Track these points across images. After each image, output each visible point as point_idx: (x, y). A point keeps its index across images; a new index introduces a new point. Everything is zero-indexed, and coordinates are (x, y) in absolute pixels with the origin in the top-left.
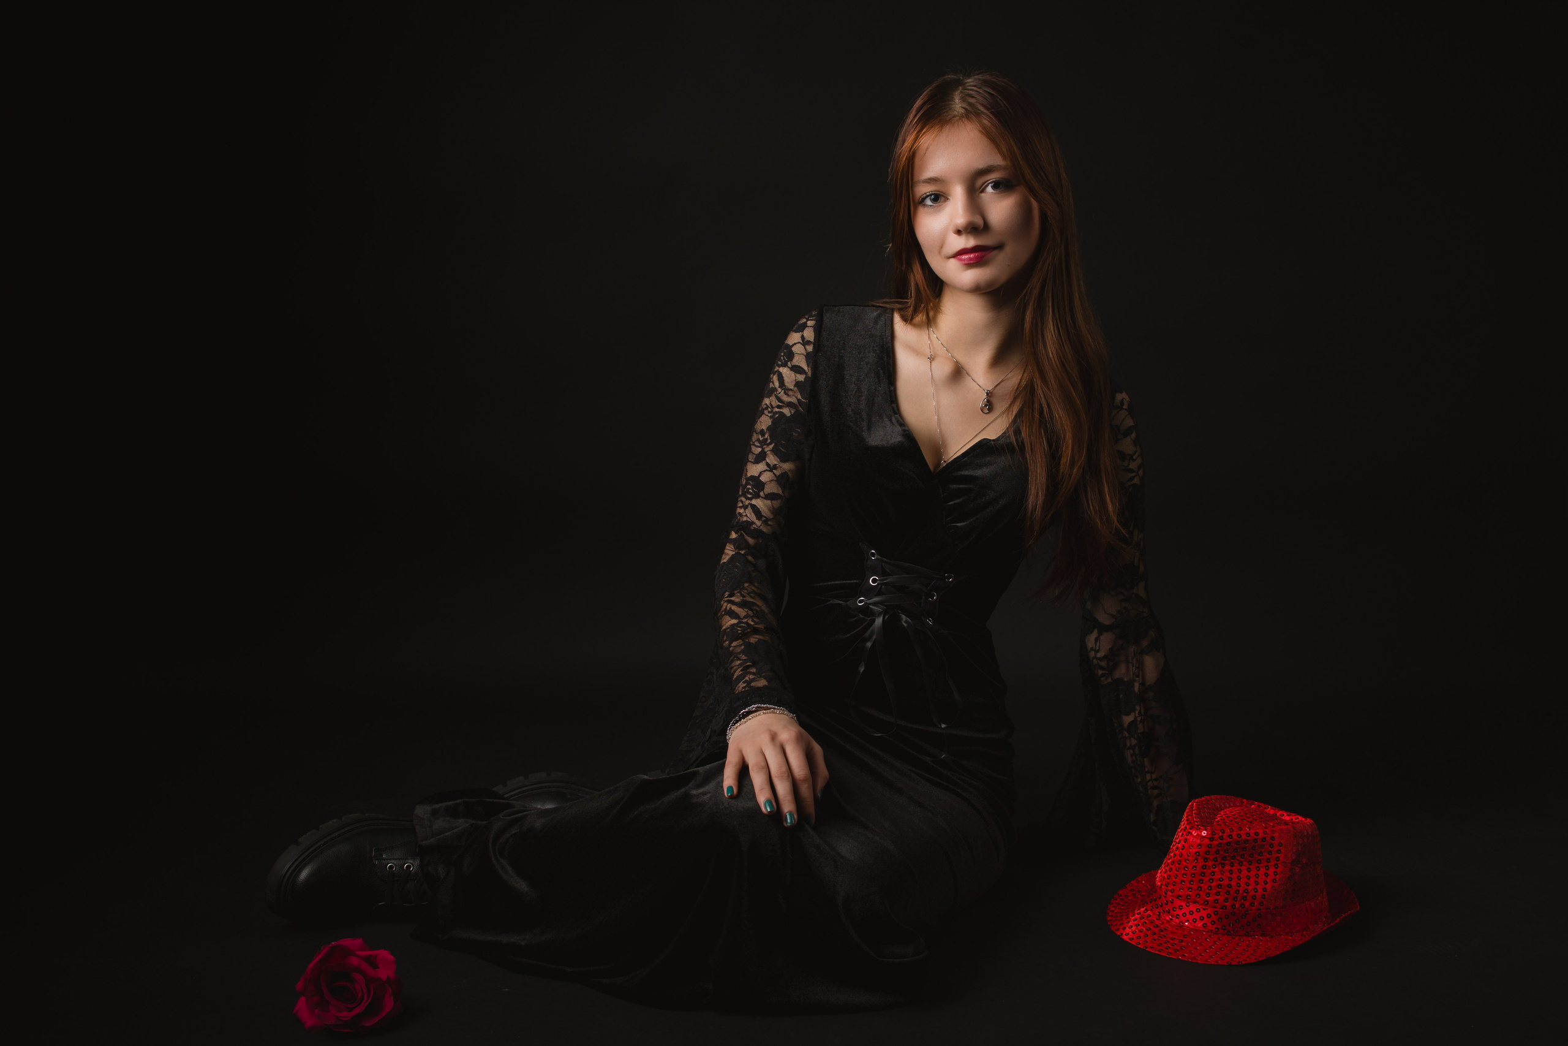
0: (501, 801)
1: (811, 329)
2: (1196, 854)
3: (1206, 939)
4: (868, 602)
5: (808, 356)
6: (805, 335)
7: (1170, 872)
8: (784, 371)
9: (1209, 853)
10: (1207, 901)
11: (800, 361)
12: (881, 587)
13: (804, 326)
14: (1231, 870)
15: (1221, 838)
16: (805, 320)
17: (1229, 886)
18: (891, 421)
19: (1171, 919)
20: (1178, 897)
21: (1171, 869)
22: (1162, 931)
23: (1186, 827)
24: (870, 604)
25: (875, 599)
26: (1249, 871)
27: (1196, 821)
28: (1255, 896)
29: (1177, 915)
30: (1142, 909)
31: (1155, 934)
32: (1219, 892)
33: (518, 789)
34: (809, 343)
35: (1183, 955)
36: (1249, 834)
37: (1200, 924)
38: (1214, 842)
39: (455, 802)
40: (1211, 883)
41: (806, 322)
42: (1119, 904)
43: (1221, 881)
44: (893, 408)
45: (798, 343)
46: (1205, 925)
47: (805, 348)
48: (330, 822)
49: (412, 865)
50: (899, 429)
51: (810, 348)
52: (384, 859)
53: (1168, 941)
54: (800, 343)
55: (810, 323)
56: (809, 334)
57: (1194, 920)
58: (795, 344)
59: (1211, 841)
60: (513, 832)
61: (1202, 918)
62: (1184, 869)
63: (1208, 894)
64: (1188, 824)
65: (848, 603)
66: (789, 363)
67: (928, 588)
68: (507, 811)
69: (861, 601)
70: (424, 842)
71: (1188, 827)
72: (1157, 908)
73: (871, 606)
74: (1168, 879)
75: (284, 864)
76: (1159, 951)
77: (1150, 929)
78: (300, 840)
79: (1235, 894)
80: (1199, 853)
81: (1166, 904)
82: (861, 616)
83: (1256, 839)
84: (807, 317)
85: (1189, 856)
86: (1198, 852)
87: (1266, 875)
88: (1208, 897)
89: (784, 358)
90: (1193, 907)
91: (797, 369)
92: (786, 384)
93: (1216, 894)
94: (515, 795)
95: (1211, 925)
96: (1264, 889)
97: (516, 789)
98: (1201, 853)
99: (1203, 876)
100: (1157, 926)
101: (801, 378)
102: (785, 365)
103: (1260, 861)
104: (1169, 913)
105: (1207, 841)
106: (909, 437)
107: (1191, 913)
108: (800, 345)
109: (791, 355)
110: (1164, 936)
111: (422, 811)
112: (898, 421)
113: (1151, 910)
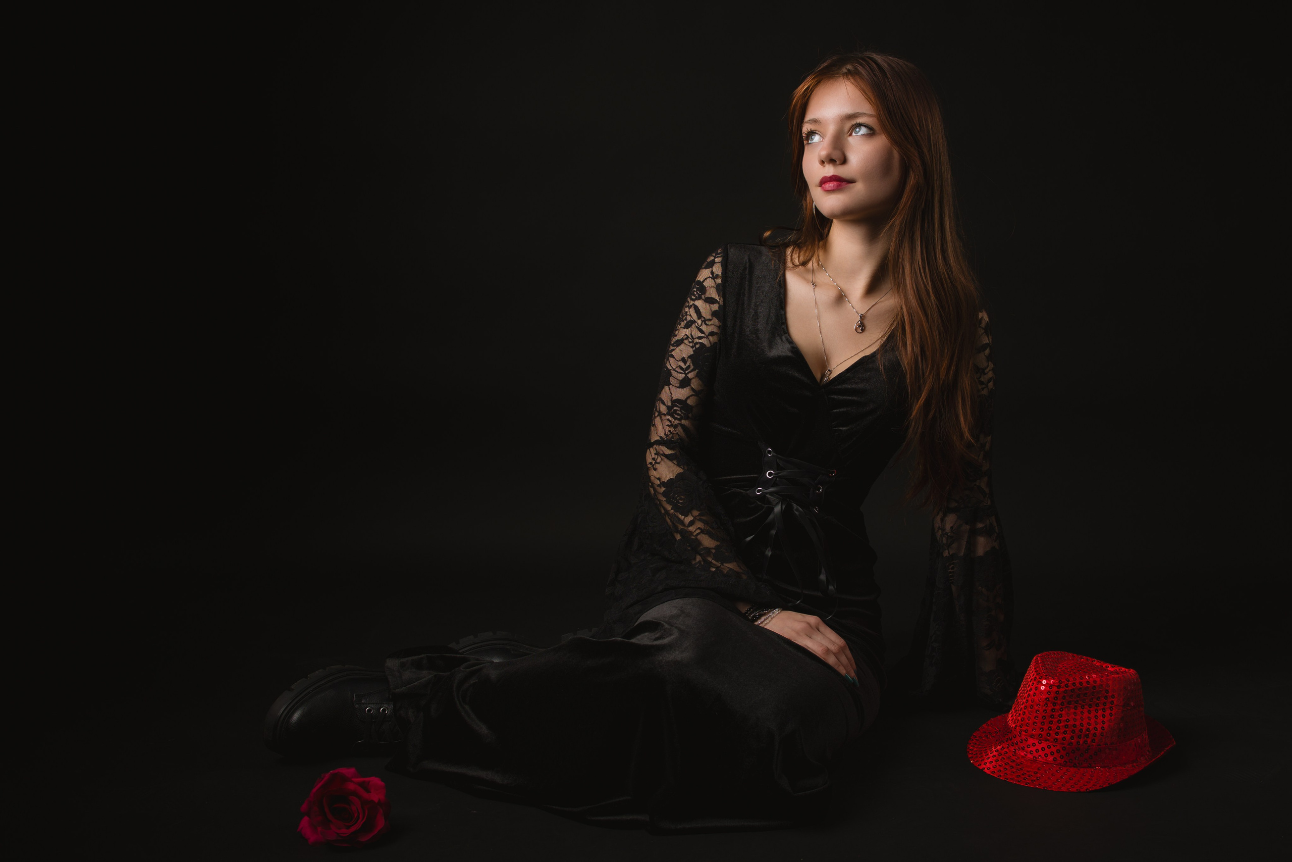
0: (458, 655)
1: (719, 265)
2: (1046, 699)
3: (1057, 771)
4: (765, 491)
5: (718, 288)
6: (714, 270)
7: (1024, 715)
8: (699, 303)
9: (1057, 698)
10: (1056, 739)
11: (713, 293)
12: (776, 479)
13: (713, 263)
14: (1075, 713)
15: (1067, 685)
16: (713, 258)
17: (1074, 726)
18: (782, 340)
19: (1026, 755)
20: (1031, 736)
21: (1025, 712)
22: (1019, 765)
23: (1036, 677)
24: (767, 493)
25: (772, 489)
26: (1090, 713)
27: (1044, 672)
28: (1095, 734)
29: (1031, 751)
30: (999, 747)
31: (1013, 767)
32: (1066, 731)
33: (469, 646)
34: (717, 276)
35: (1039, 784)
36: (1089, 682)
37: (1051, 759)
38: (1061, 689)
39: (420, 657)
40: (1060, 723)
41: (714, 259)
42: (976, 744)
43: (1068, 722)
44: (783, 329)
45: (708, 277)
46: (1055, 759)
47: (715, 281)
48: (317, 672)
49: (386, 709)
50: (788, 346)
51: (719, 281)
52: (364, 704)
53: (1025, 773)
54: (710, 277)
55: (717, 260)
56: (717, 269)
57: (1046, 755)
58: (706, 279)
59: (1058, 688)
60: (472, 682)
61: (1052, 753)
62: (1036, 712)
63: (1057, 733)
64: (1037, 675)
65: (748, 492)
66: (703, 296)
67: (815, 482)
68: (466, 664)
69: (759, 491)
70: (397, 690)
71: (1037, 677)
72: (1013, 746)
73: (768, 496)
74: (1022, 721)
75: (280, 708)
76: (1018, 781)
77: (1008, 763)
78: (292, 687)
79: (1080, 733)
80: (1049, 699)
81: (1021, 743)
82: (759, 503)
83: (1095, 686)
84: (714, 255)
85: (1040, 701)
86: (1047, 698)
87: (1104, 716)
88: (1057, 735)
89: (697, 293)
90: (1044, 744)
91: (710, 301)
92: (703, 315)
93: (1064, 732)
94: (467, 651)
95: (1060, 759)
96: (1103, 728)
97: (467, 647)
98: (1050, 699)
99: (1053, 718)
100: (1014, 761)
101: (715, 307)
102: (699, 298)
103: (1098, 705)
104: (1023, 749)
105: (1055, 689)
106: (796, 351)
107: (1043, 749)
108: (710, 279)
109: (703, 289)
110: (1020, 769)
111: (392, 664)
112: (787, 339)
113: (1008, 747)
